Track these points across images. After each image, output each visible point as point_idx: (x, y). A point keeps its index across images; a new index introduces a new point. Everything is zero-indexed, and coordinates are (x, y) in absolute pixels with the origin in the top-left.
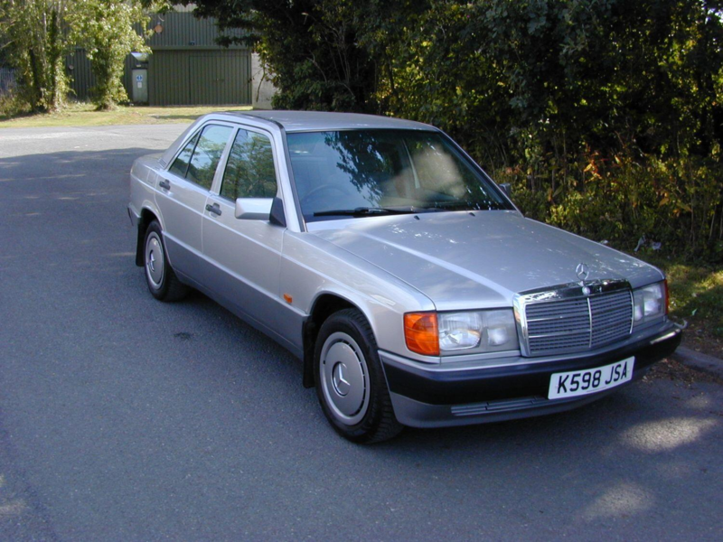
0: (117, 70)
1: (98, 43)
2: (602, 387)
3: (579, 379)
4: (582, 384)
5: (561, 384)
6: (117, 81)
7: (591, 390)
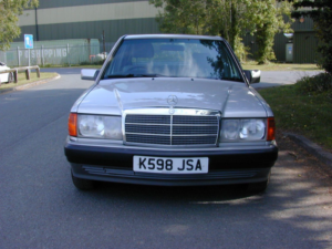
0: (270, 42)
1: (258, 26)
2: (175, 171)
3: (155, 162)
4: (156, 166)
5: (141, 163)
6: (269, 48)
7: (164, 171)
